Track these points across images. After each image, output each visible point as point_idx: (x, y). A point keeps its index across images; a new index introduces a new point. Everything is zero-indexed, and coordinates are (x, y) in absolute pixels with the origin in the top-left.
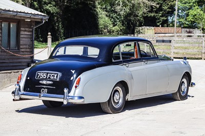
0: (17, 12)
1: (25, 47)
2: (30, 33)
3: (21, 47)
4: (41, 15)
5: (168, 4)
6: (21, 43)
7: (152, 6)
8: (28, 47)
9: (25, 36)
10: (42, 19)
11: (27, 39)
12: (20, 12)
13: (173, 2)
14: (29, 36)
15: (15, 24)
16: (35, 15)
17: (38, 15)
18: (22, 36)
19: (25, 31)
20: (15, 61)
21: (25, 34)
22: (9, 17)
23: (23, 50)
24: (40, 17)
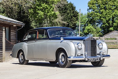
0: (11, 21)
1: (13, 40)
2: (15, 33)
3: (11, 40)
4: (21, 23)
5: (73, 23)
6: (11, 39)
7: (64, 24)
8: (14, 41)
9: (13, 35)
10: (22, 25)
11: (14, 36)
12: (12, 21)
13: (75, 22)
14: (15, 35)
15: (8, 28)
16: (18, 23)
17: (20, 23)
18: (11, 35)
19: (13, 32)
20: (8, 48)
21: (13, 33)
22: (7, 23)
23: (12, 42)
24: (21, 24)
